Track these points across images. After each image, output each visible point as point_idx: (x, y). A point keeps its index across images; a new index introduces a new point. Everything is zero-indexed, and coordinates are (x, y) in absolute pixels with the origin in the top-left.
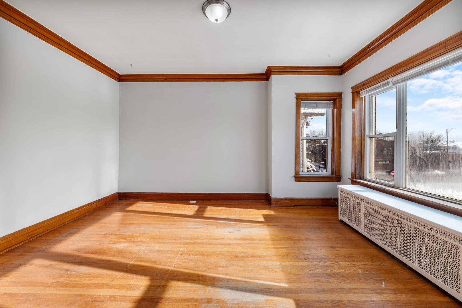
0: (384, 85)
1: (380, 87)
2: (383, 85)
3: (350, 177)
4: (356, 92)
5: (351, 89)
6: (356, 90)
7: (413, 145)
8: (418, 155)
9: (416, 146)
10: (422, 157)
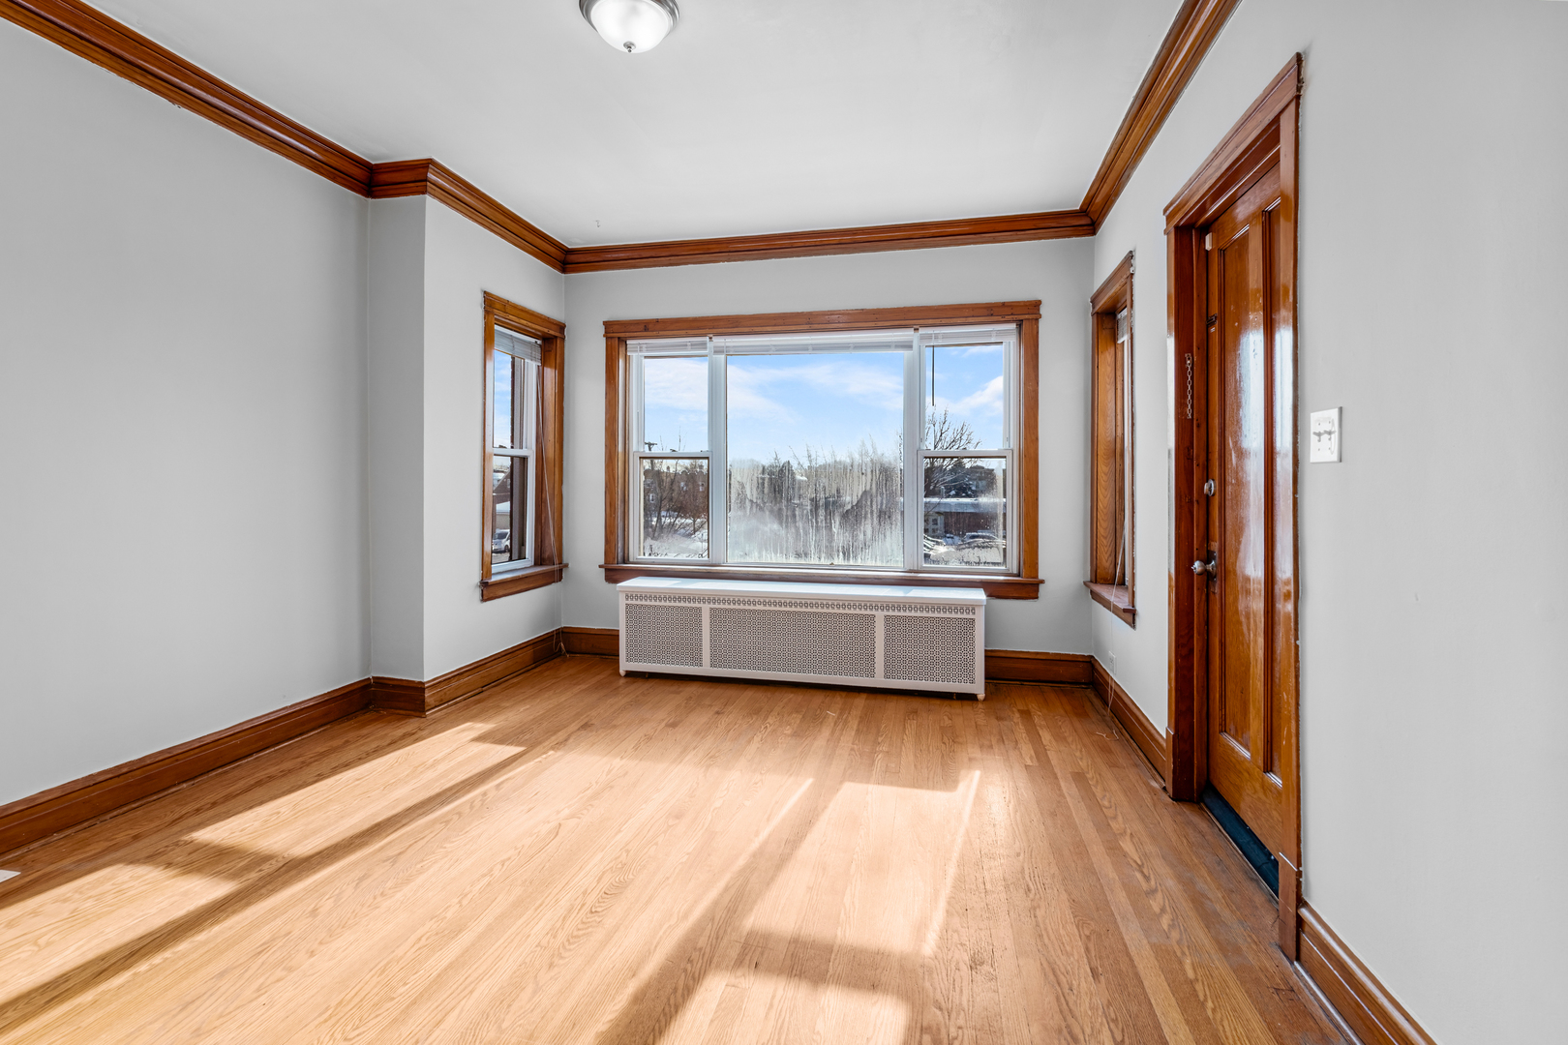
0: (694, 346)
1: (684, 346)
2: (692, 345)
3: (602, 562)
4: (619, 338)
5: (604, 327)
6: (622, 335)
7: (739, 479)
8: (749, 496)
9: (744, 481)
10: (755, 501)
